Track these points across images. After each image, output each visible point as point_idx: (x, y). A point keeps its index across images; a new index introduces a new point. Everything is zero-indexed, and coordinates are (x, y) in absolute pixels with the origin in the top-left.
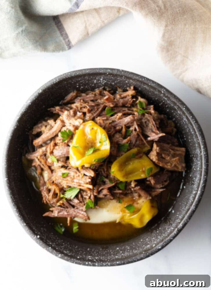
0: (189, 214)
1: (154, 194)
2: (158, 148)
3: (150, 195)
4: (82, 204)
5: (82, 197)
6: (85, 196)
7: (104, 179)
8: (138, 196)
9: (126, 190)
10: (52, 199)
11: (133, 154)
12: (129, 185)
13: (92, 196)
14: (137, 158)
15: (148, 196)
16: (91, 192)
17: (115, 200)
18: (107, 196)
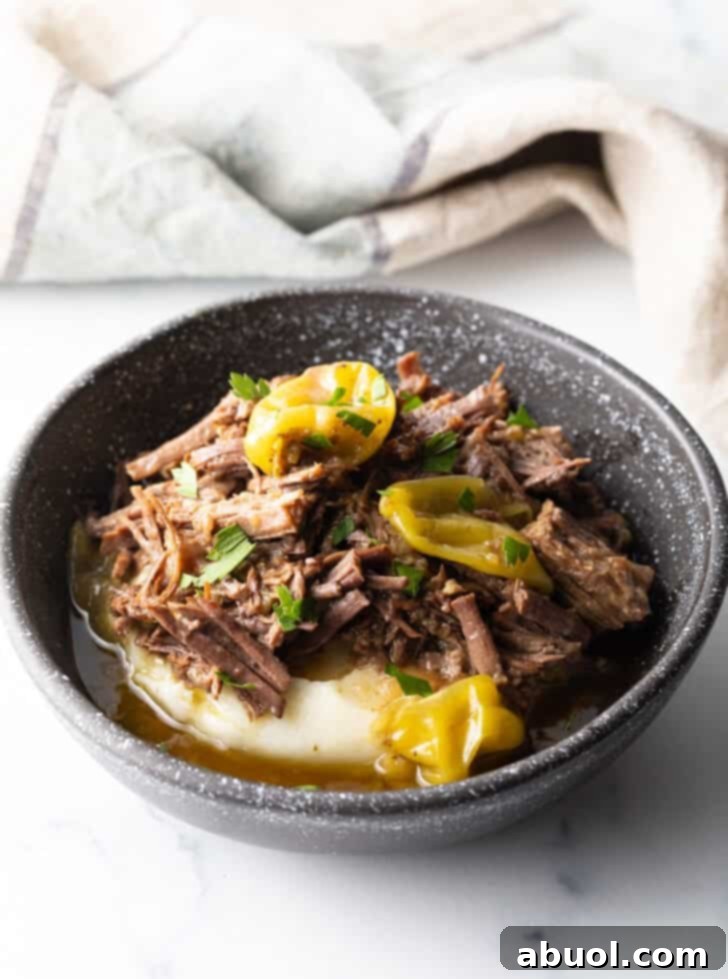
0: (649, 685)
1: (518, 666)
2: (557, 511)
3: (505, 668)
4: (253, 601)
5: (259, 579)
6: (270, 577)
7: (350, 533)
8: (458, 660)
9: (422, 606)
10: (149, 595)
11: (468, 494)
12: (433, 591)
13: (298, 578)
14: (479, 517)
15: (498, 666)
16: (295, 565)
17: (373, 663)
18: (351, 595)
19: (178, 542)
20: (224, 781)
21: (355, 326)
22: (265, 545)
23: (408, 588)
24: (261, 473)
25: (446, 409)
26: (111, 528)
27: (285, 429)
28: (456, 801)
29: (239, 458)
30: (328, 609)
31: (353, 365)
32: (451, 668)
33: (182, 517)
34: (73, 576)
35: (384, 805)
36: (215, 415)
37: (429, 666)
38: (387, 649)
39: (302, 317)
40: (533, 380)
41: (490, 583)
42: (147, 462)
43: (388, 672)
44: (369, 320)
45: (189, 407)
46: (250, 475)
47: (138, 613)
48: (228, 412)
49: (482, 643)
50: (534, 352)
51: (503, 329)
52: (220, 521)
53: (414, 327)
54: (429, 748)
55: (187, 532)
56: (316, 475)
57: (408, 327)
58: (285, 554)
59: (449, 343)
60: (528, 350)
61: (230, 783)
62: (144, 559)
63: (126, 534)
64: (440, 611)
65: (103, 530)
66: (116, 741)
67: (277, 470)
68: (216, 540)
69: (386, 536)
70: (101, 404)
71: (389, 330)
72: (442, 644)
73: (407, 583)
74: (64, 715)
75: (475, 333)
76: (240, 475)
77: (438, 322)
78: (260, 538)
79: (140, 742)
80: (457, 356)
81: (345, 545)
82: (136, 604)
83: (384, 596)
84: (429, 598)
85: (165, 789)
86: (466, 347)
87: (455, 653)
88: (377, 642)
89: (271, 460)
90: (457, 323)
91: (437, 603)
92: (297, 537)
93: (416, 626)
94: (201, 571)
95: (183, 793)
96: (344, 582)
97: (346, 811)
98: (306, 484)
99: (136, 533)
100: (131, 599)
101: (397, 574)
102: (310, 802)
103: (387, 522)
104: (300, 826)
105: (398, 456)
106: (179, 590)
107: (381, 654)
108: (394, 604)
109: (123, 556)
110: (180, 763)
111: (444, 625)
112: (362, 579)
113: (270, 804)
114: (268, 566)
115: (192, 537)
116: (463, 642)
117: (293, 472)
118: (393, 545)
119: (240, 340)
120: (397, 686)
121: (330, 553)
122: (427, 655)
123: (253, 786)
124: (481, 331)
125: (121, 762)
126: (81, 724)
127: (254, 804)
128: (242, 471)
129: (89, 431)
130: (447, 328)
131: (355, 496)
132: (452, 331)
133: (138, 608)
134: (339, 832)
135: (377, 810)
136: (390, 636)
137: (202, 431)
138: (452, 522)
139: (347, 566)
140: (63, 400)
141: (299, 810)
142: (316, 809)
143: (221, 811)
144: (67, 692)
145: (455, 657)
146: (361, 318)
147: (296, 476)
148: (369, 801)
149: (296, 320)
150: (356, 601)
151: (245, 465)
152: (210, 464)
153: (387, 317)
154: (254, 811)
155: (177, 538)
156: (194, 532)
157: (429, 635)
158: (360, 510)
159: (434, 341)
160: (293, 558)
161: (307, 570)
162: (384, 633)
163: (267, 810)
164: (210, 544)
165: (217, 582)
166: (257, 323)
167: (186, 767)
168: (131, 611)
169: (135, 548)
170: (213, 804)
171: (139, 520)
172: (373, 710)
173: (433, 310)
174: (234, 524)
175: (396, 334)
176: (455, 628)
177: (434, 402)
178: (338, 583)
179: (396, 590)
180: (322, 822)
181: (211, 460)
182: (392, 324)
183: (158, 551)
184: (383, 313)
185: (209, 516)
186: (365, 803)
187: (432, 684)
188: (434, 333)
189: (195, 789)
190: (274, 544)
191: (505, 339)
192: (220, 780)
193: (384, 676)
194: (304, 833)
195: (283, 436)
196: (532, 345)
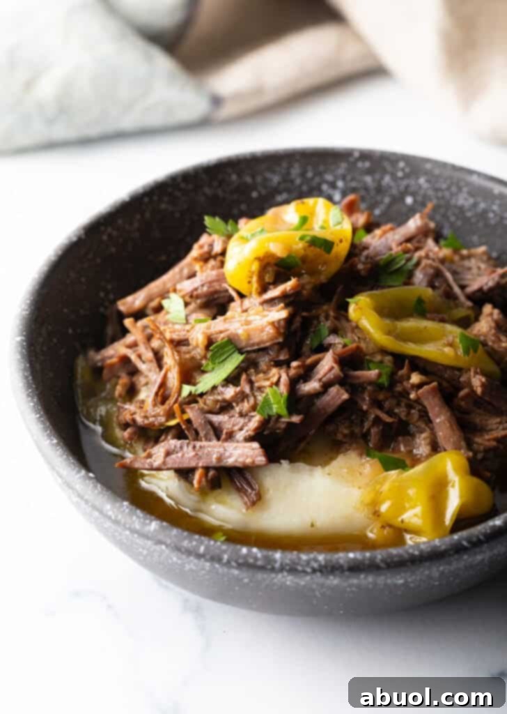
1: (480, 442)
2: (496, 311)
3: (470, 444)
4: (248, 401)
5: (251, 383)
6: (260, 380)
7: (325, 338)
8: (428, 441)
9: (393, 397)
10: (155, 405)
11: (420, 301)
12: (401, 382)
13: (284, 378)
14: (433, 319)
15: (463, 444)
16: (281, 369)
17: (354, 450)
18: (334, 390)
19: (177, 358)
20: (244, 550)
21: (298, 181)
22: (253, 355)
23: (380, 381)
24: (242, 296)
25: (390, 236)
26: (111, 357)
27: (261, 253)
28: (451, 552)
29: (220, 285)
30: (313, 404)
31: (310, 201)
32: (422, 448)
33: (178, 335)
34: (80, 401)
35: (389, 560)
36: (195, 252)
37: (402, 448)
38: (365, 437)
39: (253, 177)
40: (454, 214)
41: (447, 374)
42: (135, 299)
43: (368, 455)
44: (310, 175)
45: (163, 258)
46: (231, 299)
47: (146, 422)
48: (206, 249)
49: (448, 425)
50: (454, 189)
51: (426, 173)
52: (213, 337)
53: (349, 178)
54: (414, 515)
55: (184, 349)
56: (293, 288)
57: (344, 178)
58: (271, 361)
59: (380, 190)
60: (448, 189)
61: (249, 551)
62: (142, 380)
63: (125, 360)
64: (409, 399)
65: (103, 360)
66: (144, 524)
67: (257, 289)
68: (209, 355)
69: (356, 339)
70: (90, 256)
71: (327, 182)
72: (412, 428)
73: (380, 375)
74: (94, 507)
75: (402, 179)
76: (221, 301)
77: (369, 172)
78: (249, 349)
79: (165, 524)
80: (387, 200)
81: (323, 349)
82: (143, 414)
83: (360, 389)
84: (399, 388)
85: (192, 564)
86: (394, 191)
87: (423, 435)
88: (357, 430)
89: (250, 282)
90: (385, 172)
91: (405, 394)
92: (281, 346)
93: (390, 413)
94: (198, 381)
95: (208, 565)
96: (324, 379)
97: (356, 568)
98: (284, 297)
99: (133, 357)
100: (138, 411)
101: (369, 369)
102: (323, 563)
103: (357, 327)
104: (314, 586)
105: (358, 272)
106: (180, 399)
107: (361, 441)
108: (370, 396)
109: (124, 380)
110: (203, 538)
111: (413, 411)
112: (342, 375)
113: (288, 568)
114: (257, 372)
115: (189, 352)
116: (431, 425)
117: (270, 289)
118: (363, 345)
119: (202, 199)
120: (378, 465)
121: (309, 357)
122: (400, 438)
123: (270, 553)
124: (407, 176)
125: (149, 543)
126: (110, 513)
127: (273, 570)
128: (224, 297)
129: (83, 279)
130: (377, 176)
131: (325, 307)
132: (382, 178)
133: (146, 417)
134: (348, 589)
135: (383, 565)
136: (367, 425)
137: (181, 270)
138: (412, 324)
139: (327, 365)
140: (60, 253)
141: (314, 571)
142: (329, 569)
143: (242, 580)
144: (95, 487)
145: (425, 439)
146: (303, 174)
147: (275, 292)
148: (375, 557)
149: (248, 179)
150: (338, 395)
151: (227, 291)
152: (195, 293)
153: (325, 172)
154: (273, 575)
155: (176, 354)
156: (191, 347)
157: (400, 420)
158: (331, 318)
159: (366, 189)
160: (278, 364)
161: (292, 372)
162: (362, 422)
163: (285, 574)
164: (205, 357)
165: (214, 388)
166: (215, 184)
167: (209, 541)
168: (139, 419)
169: (134, 372)
170: (236, 572)
171: (136, 348)
172: (360, 488)
173: (363, 161)
174: (226, 339)
175: (333, 185)
176: (423, 414)
177: (378, 232)
178: (320, 380)
179: (371, 383)
180: (334, 581)
181: (196, 289)
182: (329, 177)
183: (155, 371)
184: (321, 168)
185: (204, 333)
186: (372, 560)
187: (408, 462)
188: (365, 183)
189: (219, 560)
190: (261, 353)
191: (428, 181)
192: (240, 550)
193: (366, 459)
194: (317, 593)
195: (259, 259)
196: (452, 184)
